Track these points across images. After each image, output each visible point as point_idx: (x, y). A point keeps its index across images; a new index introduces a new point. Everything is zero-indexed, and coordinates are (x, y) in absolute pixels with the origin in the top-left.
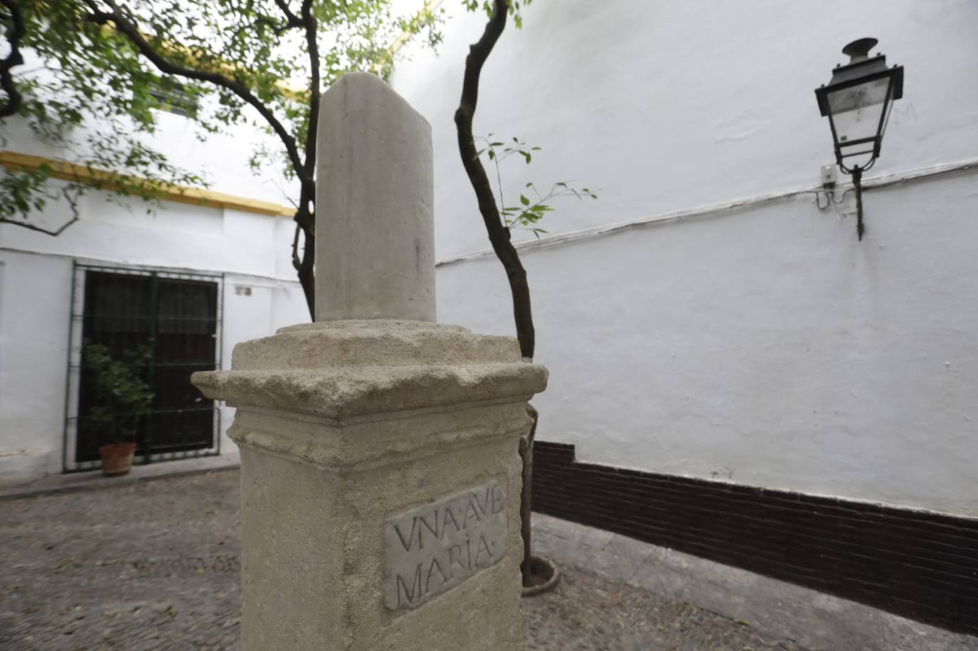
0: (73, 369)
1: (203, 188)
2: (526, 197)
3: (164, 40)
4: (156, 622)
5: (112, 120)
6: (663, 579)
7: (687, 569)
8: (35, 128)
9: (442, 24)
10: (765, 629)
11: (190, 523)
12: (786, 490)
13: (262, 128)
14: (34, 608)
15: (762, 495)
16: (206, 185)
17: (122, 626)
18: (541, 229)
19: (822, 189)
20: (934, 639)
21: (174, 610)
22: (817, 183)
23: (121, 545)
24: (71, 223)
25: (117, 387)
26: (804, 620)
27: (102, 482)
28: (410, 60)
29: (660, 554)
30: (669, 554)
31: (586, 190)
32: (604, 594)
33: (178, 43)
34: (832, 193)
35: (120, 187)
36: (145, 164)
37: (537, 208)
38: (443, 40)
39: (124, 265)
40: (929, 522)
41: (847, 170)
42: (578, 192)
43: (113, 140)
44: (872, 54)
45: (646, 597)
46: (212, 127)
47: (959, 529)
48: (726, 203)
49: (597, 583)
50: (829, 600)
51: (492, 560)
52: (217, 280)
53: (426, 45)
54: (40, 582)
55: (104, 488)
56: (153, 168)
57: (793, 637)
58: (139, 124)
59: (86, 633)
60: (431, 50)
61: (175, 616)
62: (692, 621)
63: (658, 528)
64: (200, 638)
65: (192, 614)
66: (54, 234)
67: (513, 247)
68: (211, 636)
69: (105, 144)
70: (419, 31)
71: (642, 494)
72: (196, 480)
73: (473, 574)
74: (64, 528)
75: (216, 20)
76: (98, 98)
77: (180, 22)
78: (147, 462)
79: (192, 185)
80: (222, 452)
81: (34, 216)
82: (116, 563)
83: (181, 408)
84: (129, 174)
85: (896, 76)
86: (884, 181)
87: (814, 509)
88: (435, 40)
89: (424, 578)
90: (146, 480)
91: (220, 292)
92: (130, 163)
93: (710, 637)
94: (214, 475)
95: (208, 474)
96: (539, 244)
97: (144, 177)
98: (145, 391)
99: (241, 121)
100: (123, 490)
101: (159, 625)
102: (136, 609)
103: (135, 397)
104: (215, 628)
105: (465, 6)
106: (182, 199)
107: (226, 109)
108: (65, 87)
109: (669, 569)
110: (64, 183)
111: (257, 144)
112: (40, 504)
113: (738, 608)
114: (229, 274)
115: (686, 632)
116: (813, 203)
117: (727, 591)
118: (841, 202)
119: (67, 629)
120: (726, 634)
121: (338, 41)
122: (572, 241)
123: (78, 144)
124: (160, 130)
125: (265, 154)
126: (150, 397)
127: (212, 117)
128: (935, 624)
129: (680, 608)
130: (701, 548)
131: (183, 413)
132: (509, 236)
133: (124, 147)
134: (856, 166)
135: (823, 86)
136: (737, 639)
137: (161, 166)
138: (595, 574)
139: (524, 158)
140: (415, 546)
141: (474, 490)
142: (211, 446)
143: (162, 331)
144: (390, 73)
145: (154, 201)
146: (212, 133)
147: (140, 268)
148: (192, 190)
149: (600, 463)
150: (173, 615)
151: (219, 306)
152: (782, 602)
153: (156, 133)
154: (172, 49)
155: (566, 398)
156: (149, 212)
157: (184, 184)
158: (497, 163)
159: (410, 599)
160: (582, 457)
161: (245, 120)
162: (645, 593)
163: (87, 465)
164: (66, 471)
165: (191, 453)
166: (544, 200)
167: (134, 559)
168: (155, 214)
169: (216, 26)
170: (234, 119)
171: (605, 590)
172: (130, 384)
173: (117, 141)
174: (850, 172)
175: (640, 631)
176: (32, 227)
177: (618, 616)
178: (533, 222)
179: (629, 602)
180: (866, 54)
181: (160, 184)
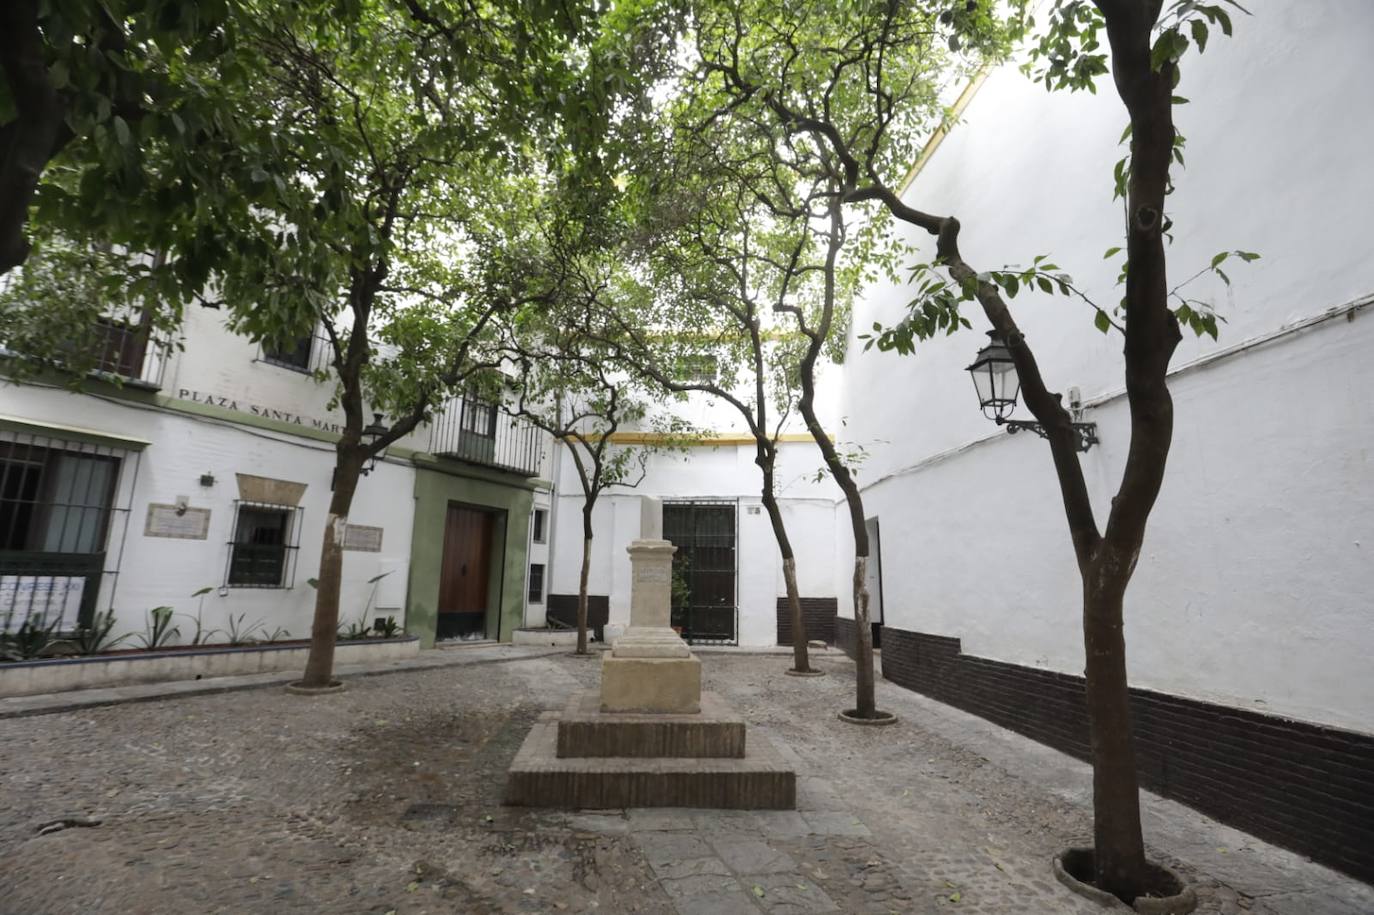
24: (643, 476)
52: (734, 503)
66: (634, 487)
71: (995, 681)
80: (739, 643)
81: (625, 480)
83: (711, 605)
91: (736, 513)
98: (685, 588)
103: (680, 592)
114: (743, 497)
130: (1027, 729)
131: (713, 609)
137: (689, 428)
142: (732, 638)
143: (698, 546)
147: (685, 500)
149: (975, 655)
151: (736, 524)
160: (967, 650)
165: (718, 641)
176: (624, 485)
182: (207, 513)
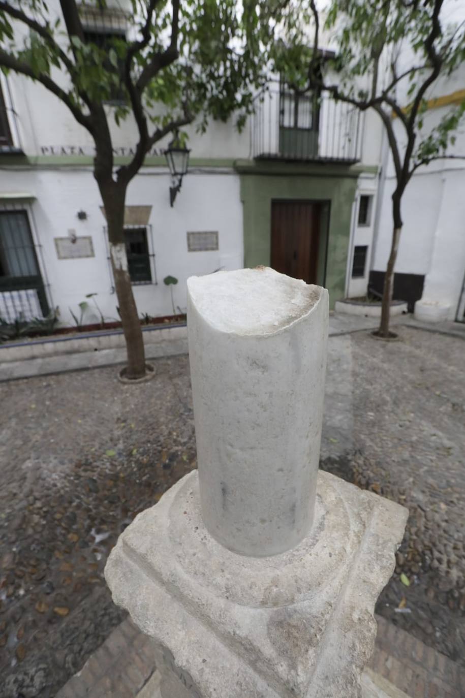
4: (438, 451)
14: (398, 402)
17: (423, 441)
21: (452, 451)
23: (455, 387)
54: (408, 388)
59: (406, 432)
64: (453, 481)
65: (460, 461)
74: (435, 360)
82: (445, 398)
101: (438, 454)
102: (435, 435)
119: (401, 423)
150: (450, 454)
164: (456, 321)
167: (456, 401)
182: (89, 239)
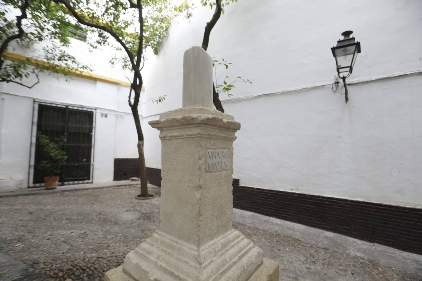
0: (32, 145)
1: (90, 72)
2: (226, 81)
3: (76, 9)
4: (81, 237)
5: (52, 41)
6: (271, 227)
7: (280, 224)
8: (18, 42)
9: (193, 10)
10: (306, 242)
11: (86, 206)
12: (317, 194)
13: (115, 48)
14: (32, 232)
15: (308, 197)
16: (91, 70)
17: (68, 238)
18: (230, 94)
19: (335, 84)
20: (364, 245)
21: (87, 233)
22: (333, 82)
23: (59, 213)
24: (36, 83)
25: (52, 153)
26: (320, 239)
27: (46, 191)
28: (178, 23)
29: (271, 219)
30: (274, 219)
31: (248, 80)
32: (249, 231)
33: (82, 11)
34: (338, 85)
35: (54, 70)
36: (66, 60)
37: (229, 86)
38: (193, 16)
39: (54, 102)
40: (365, 205)
41: (341, 77)
42: (245, 81)
43: (53, 50)
44: (351, 36)
45: (265, 232)
46: (95, 46)
47: (374, 207)
48: (300, 87)
49: (247, 228)
50: (330, 233)
51: (226, 169)
52: (93, 110)
53: (185, 17)
54: (31, 224)
55: (47, 194)
56: (70, 62)
57: (316, 244)
58: (63, 43)
59: (55, 239)
60: (187, 20)
61: (87, 235)
62: (281, 239)
63: (270, 210)
64: (99, 241)
65: (94, 234)
66: (30, 88)
67: (220, 101)
68: (103, 241)
69: (50, 51)
70: (183, 12)
72: (85, 192)
73: (222, 171)
74: (34, 207)
75: (98, 2)
76: (46, 31)
77: (83, 1)
78: (63, 185)
79: (85, 70)
80: (94, 182)
82: (59, 218)
83: (77, 163)
84: (59, 65)
85: (358, 45)
86: (356, 82)
87: (326, 201)
88: (189, 16)
89: (213, 166)
90: (63, 191)
91: (94, 116)
92: (60, 59)
93: (287, 244)
94: (92, 191)
95: (89, 190)
96: (228, 101)
97: (66, 66)
98: (64, 155)
99: (107, 45)
100: (55, 195)
101: (82, 238)
102: (72, 233)
103: (60, 157)
104: (104, 239)
105: (202, 3)
106: (81, 76)
107: (100, 39)
108: (32, 26)
109: (273, 224)
110: (33, 67)
111: (113, 55)
112: (21, 199)
113: (298, 236)
114: (98, 108)
115: (278, 242)
116: (331, 89)
117: (294, 231)
118: (341, 89)
119: (47, 238)
120: (292, 243)
121: (148, 13)
122: (242, 100)
123: (39, 51)
124: (71, 46)
125: (116, 59)
126: (66, 157)
127: (95, 42)
128: (365, 240)
129: (277, 235)
131: (78, 165)
132: (218, 96)
133: (58, 53)
134: (344, 76)
135: (334, 47)
136: (296, 244)
137: (73, 62)
138: (246, 225)
139: (225, 67)
140: (212, 159)
141: (223, 151)
142: (89, 179)
143: (70, 131)
144: (169, 27)
145: (69, 76)
146: (94, 49)
147: (61, 104)
148: (86, 72)
149: (249, 186)
151: (94, 121)
152: (313, 234)
153: (70, 47)
154: (79, 13)
155: (237, 161)
156: (67, 80)
157: (82, 70)
158: (215, 68)
159: (210, 170)
160: (243, 184)
161: (109, 44)
162: (264, 231)
163: (38, 185)
164: (29, 187)
165: (81, 182)
166: (232, 83)
167: (66, 218)
168: (69, 81)
169: (98, 4)
170: (104, 43)
171: (250, 230)
172: (57, 152)
173: (55, 50)
174: (342, 78)
175: (262, 242)
176: (21, 84)
177: (254, 238)
178: (227, 91)
179: (258, 234)
180: (349, 36)
181: (72, 69)
